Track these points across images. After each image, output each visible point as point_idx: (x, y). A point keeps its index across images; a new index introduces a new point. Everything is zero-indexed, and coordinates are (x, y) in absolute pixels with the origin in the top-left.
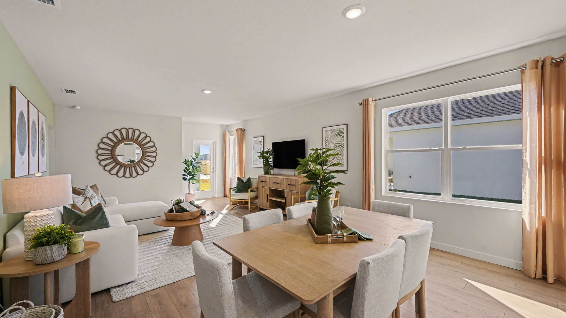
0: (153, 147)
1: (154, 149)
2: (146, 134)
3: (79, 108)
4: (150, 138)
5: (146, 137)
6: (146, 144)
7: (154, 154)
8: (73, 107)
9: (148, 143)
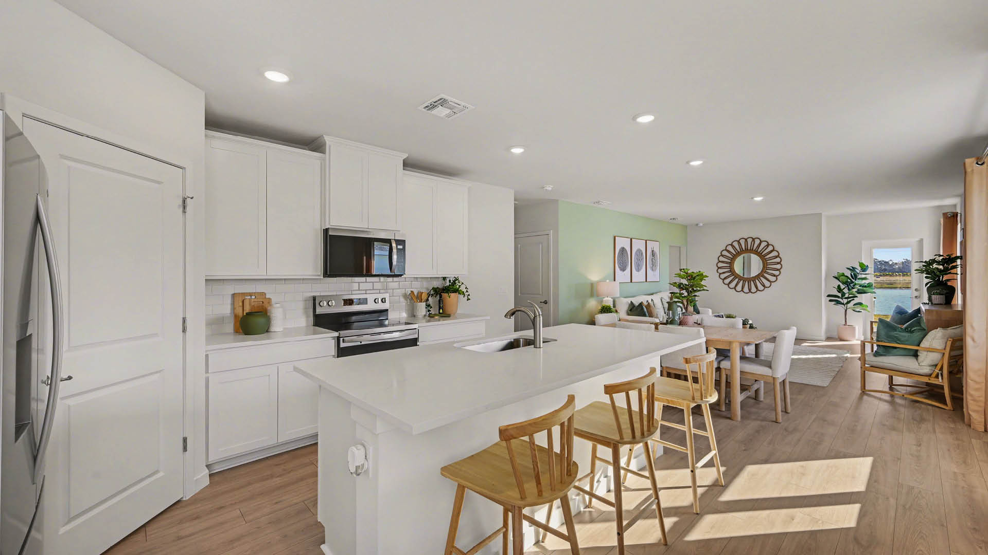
0: (776, 257)
1: (778, 260)
2: (767, 242)
3: (701, 225)
4: (773, 246)
5: (768, 245)
6: (768, 254)
7: (778, 266)
8: (697, 225)
9: (770, 253)
